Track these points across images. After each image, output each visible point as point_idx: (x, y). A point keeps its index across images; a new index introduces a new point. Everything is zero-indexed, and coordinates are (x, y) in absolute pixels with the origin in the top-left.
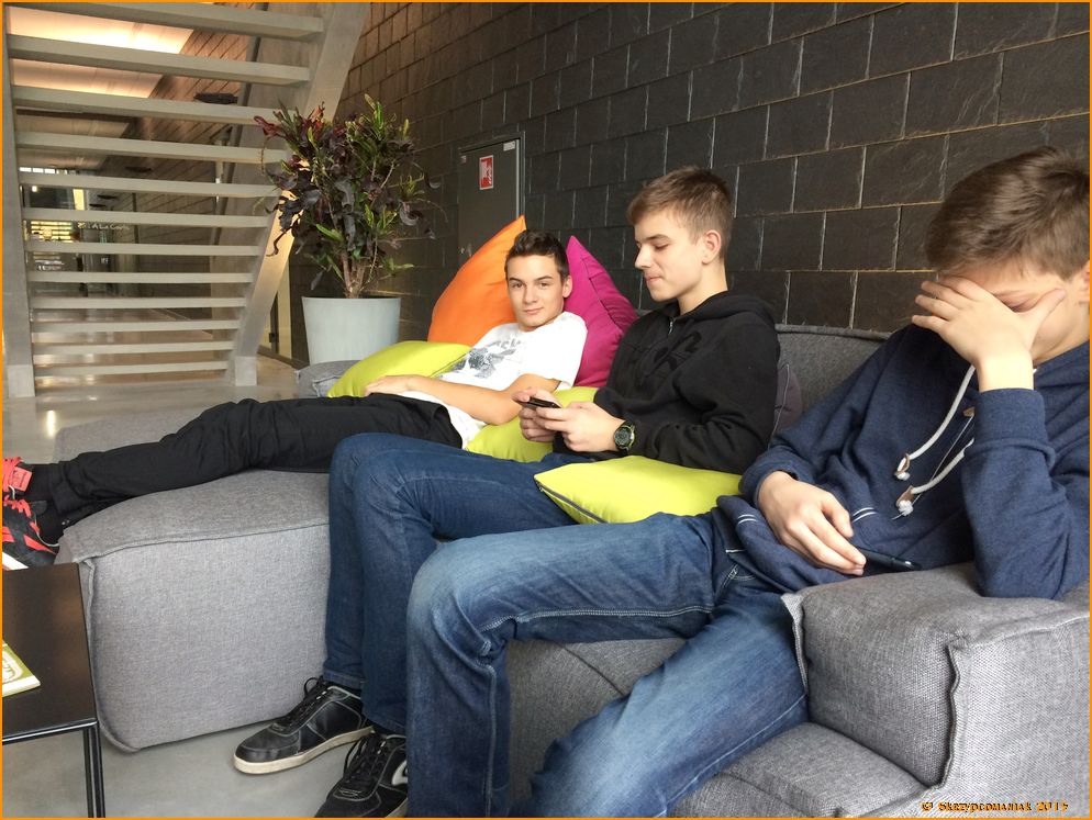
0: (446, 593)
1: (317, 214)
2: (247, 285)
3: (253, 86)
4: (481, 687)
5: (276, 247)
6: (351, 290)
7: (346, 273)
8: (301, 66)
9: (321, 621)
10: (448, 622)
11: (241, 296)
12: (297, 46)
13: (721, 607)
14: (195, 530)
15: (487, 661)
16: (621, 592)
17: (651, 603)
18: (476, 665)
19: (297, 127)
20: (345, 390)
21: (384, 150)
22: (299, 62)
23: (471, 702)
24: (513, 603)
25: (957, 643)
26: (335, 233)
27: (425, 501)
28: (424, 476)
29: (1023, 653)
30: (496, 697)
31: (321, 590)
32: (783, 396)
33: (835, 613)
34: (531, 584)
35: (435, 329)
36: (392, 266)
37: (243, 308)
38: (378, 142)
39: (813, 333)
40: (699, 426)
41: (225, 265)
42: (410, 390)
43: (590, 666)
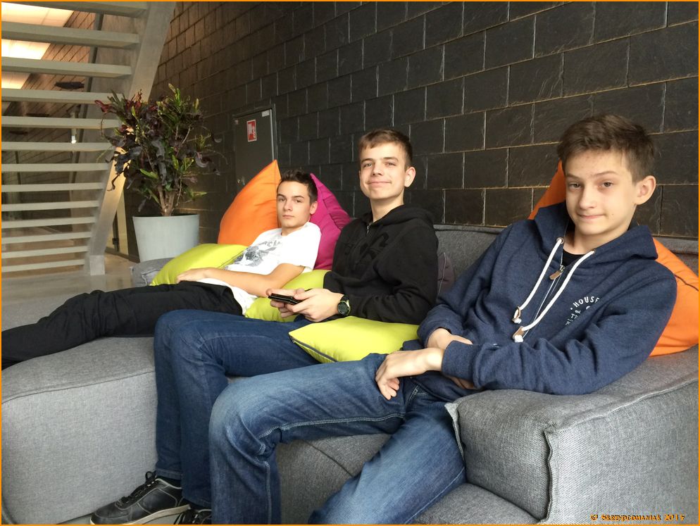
0: (234, 415)
1: (140, 162)
2: (96, 208)
3: (94, 79)
4: (261, 477)
5: (113, 185)
6: (166, 211)
7: (162, 200)
8: (125, 65)
9: (153, 436)
10: (236, 434)
11: (91, 215)
12: (121, 53)
13: (409, 413)
14: (64, 382)
15: (262, 459)
16: (348, 407)
17: (366, 413)
18: (256, 462)
19: (124, 106)
20: (164, 279)
21: (183, 119)
22: (125, 62)
23: (254, 487)
24: (278, 417)
25: (549, 429)
26: (152, 174)
27: (219, 352)
28: (217, 335)
29: (589, 432)
30: (271, 484)
31: (153, 416)
32: (442, 273)
33: (477, 414)
34: (289, 405)
35: (222, 235)
36: (192, 193)
37: (94, 223)
38: (179, 114)
39: (460, 230)
40: (391, 296)
41: (80, 196)
42: (206, 277)
43: (329, 457)
